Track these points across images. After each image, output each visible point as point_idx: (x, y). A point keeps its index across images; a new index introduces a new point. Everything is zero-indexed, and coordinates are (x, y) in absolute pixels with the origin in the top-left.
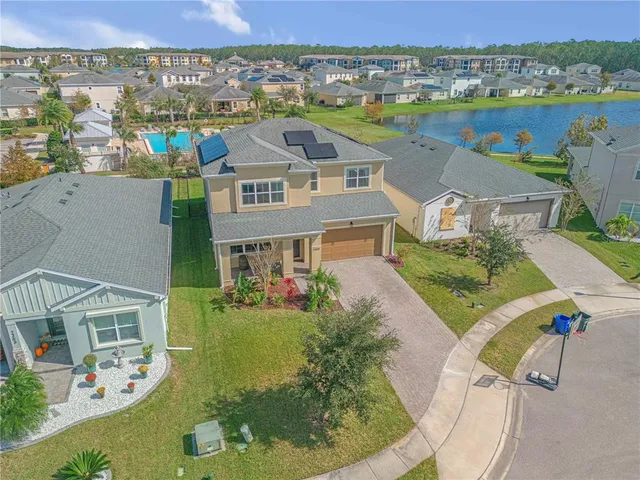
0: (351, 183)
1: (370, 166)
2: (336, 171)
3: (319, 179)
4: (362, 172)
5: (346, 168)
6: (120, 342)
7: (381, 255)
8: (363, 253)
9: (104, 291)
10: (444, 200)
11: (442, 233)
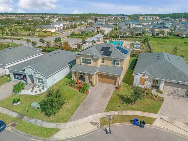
0: (114, 63)
1: (120, 60)
2: (110, 59)
3: (105, 60)
4: (117, 61)
6: (41, 84)
7: (116, 85)
9: (38, 73)
10: (141, 75)
11: (140, 85)
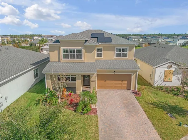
0: (118, 55)
1: (128, 47)
2: (111, 49)
3: (103, 52)
4: (123, 50)
5: (116, 48)
7: (130, 90)
8: (121, 88)
10: (166, 66)
11: (165, 83)
